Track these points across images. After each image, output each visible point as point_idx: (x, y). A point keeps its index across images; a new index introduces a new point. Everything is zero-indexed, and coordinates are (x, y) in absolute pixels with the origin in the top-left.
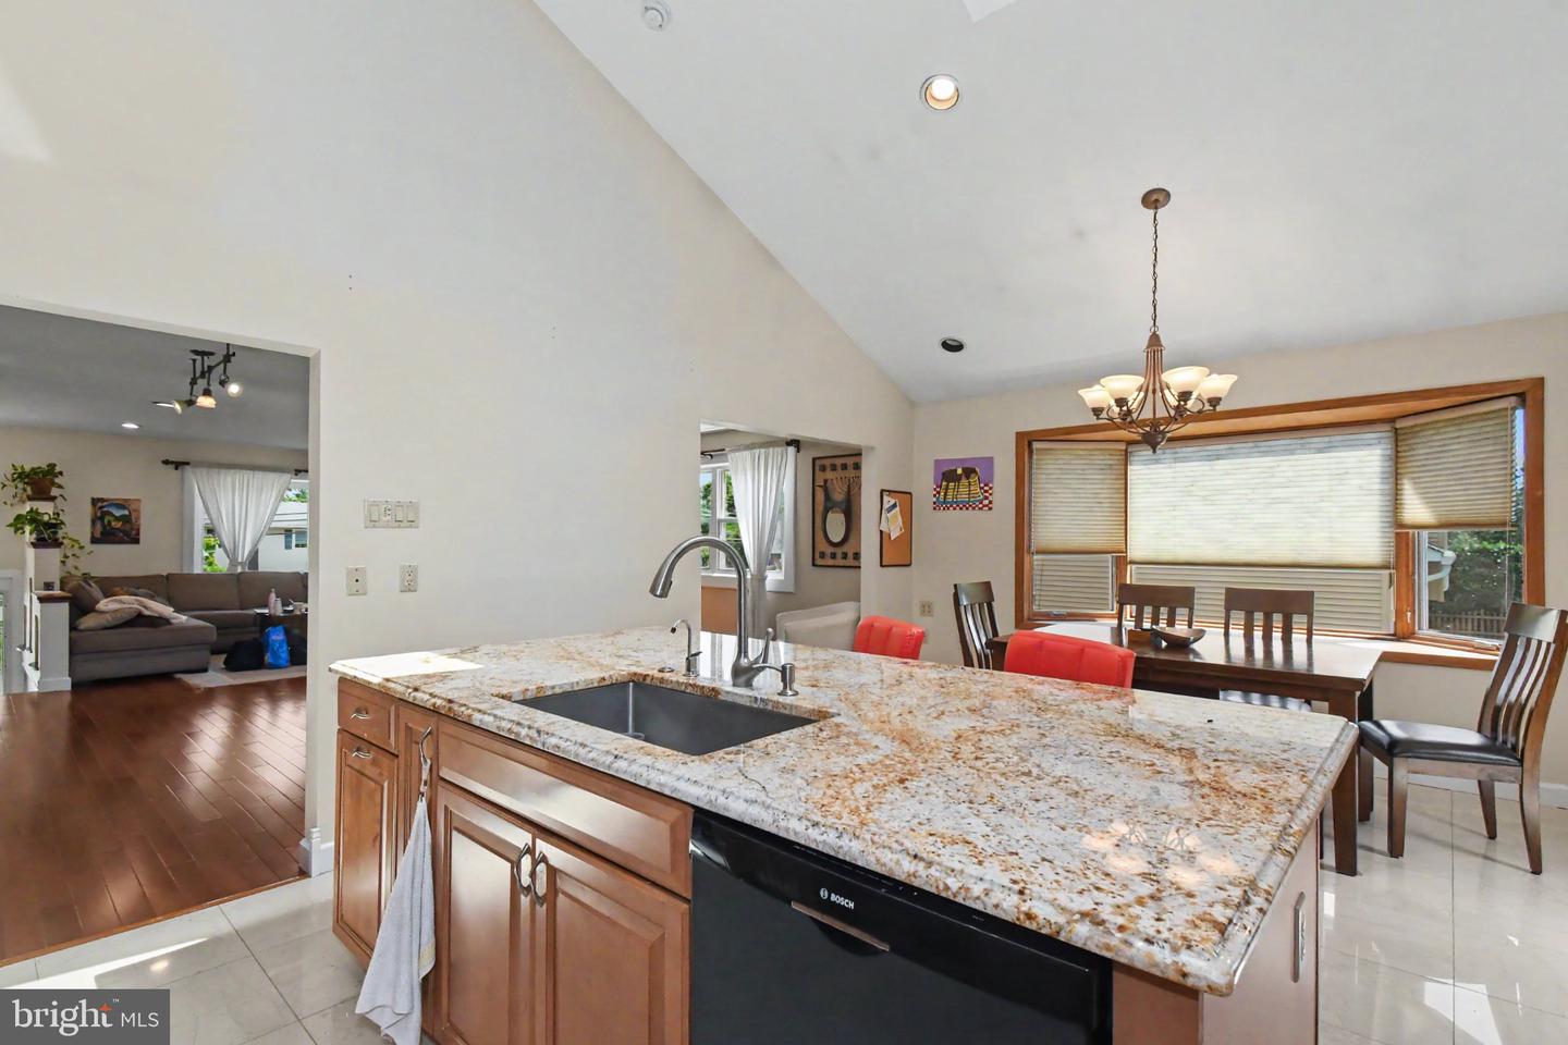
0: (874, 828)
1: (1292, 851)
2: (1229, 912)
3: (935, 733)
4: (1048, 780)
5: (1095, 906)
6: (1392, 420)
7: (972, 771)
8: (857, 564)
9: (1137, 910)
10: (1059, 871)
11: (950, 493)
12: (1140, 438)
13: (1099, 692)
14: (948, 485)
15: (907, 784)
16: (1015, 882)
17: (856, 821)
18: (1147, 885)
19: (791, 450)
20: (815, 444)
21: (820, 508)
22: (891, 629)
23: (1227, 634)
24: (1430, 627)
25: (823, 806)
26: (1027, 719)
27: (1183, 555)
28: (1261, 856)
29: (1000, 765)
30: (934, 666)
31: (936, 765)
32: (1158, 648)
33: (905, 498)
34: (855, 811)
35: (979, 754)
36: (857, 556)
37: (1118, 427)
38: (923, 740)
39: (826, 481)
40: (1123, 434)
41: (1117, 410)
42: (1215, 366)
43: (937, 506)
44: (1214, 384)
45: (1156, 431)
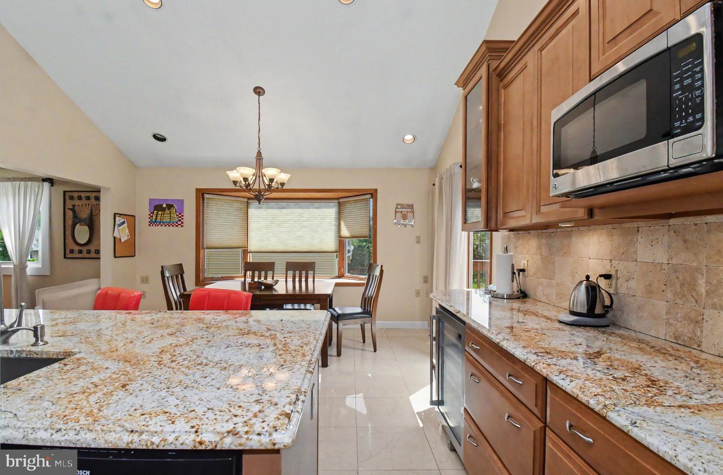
0: (103, 421)
1: (313, 370)
2: (292, 407)
3: (147, 352)
4: (211, 364)
5: (234, 426)
6: (338, 199)
7: (169, 370)
8: (98, 257)
9: (254, 420)
10: (216, 412)
11: (159, 217)
12: (253, 197)
13: (237, 314)
14: (157, 213)
15: (127, 387)
16: (193, 427)
17: (90, 419)
18: (258, 406)
19: (46, 185)
20: (64, 182)
21: (69, 222)
22: (120, 294)
23: (286, 281)
24: (348, 273)
25: (65, 416)
26: (201, 334)
27: (271, 248)
28: (302, 377)
29: (186, 362)
30: (148, 313)
31: (147, 371)
32: (261, 290)
33: (131, 220)
34: (90, 414)
35: (174, 359)
36: (98, 252)
37: (243, 191)
38: (139, 358)
39: (74, 206)
40: (247, 194)
41: (244, 183)
42: (283, 170)
43: (151, 223)
44: (283, 177)
45: (260, 194)
